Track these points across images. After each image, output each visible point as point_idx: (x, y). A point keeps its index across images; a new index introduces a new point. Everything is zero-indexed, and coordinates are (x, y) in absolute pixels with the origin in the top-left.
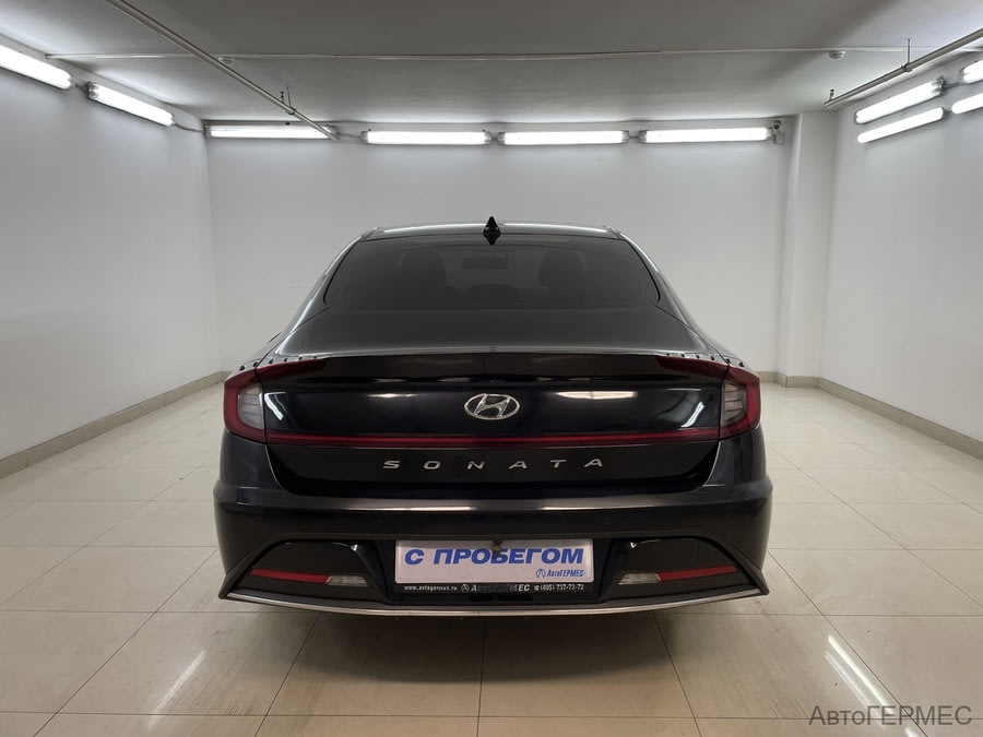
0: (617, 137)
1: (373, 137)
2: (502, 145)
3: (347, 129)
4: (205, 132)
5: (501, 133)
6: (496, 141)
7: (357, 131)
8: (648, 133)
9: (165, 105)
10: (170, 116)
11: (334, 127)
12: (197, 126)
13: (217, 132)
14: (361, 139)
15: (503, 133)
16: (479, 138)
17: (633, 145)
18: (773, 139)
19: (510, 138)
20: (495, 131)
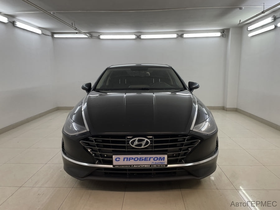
0: (175, 36)
1: (102, 37)
2: (140, 39)
3: (94, 35)
4: (52, 36)
5: (140, 35)
6: (138, 37)
7: (97, 35)
8: (184, 35)
9: (40, 28)
10: (41, 31)
11: (90, 34)
12: (50, 34)
13: (56, 36)
14: (98, 38)
15: (141, 35)
16: (134, 37)
17: (180, 38)
18: (222, 36)
19: (143, 37)
20: (138, 34)
